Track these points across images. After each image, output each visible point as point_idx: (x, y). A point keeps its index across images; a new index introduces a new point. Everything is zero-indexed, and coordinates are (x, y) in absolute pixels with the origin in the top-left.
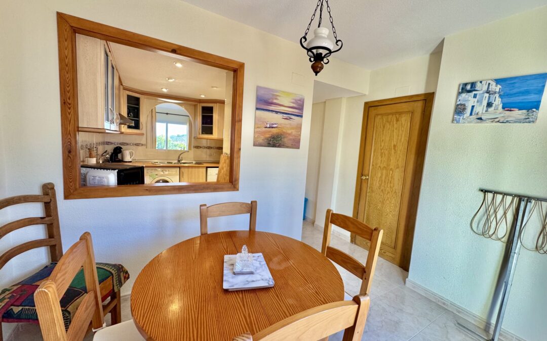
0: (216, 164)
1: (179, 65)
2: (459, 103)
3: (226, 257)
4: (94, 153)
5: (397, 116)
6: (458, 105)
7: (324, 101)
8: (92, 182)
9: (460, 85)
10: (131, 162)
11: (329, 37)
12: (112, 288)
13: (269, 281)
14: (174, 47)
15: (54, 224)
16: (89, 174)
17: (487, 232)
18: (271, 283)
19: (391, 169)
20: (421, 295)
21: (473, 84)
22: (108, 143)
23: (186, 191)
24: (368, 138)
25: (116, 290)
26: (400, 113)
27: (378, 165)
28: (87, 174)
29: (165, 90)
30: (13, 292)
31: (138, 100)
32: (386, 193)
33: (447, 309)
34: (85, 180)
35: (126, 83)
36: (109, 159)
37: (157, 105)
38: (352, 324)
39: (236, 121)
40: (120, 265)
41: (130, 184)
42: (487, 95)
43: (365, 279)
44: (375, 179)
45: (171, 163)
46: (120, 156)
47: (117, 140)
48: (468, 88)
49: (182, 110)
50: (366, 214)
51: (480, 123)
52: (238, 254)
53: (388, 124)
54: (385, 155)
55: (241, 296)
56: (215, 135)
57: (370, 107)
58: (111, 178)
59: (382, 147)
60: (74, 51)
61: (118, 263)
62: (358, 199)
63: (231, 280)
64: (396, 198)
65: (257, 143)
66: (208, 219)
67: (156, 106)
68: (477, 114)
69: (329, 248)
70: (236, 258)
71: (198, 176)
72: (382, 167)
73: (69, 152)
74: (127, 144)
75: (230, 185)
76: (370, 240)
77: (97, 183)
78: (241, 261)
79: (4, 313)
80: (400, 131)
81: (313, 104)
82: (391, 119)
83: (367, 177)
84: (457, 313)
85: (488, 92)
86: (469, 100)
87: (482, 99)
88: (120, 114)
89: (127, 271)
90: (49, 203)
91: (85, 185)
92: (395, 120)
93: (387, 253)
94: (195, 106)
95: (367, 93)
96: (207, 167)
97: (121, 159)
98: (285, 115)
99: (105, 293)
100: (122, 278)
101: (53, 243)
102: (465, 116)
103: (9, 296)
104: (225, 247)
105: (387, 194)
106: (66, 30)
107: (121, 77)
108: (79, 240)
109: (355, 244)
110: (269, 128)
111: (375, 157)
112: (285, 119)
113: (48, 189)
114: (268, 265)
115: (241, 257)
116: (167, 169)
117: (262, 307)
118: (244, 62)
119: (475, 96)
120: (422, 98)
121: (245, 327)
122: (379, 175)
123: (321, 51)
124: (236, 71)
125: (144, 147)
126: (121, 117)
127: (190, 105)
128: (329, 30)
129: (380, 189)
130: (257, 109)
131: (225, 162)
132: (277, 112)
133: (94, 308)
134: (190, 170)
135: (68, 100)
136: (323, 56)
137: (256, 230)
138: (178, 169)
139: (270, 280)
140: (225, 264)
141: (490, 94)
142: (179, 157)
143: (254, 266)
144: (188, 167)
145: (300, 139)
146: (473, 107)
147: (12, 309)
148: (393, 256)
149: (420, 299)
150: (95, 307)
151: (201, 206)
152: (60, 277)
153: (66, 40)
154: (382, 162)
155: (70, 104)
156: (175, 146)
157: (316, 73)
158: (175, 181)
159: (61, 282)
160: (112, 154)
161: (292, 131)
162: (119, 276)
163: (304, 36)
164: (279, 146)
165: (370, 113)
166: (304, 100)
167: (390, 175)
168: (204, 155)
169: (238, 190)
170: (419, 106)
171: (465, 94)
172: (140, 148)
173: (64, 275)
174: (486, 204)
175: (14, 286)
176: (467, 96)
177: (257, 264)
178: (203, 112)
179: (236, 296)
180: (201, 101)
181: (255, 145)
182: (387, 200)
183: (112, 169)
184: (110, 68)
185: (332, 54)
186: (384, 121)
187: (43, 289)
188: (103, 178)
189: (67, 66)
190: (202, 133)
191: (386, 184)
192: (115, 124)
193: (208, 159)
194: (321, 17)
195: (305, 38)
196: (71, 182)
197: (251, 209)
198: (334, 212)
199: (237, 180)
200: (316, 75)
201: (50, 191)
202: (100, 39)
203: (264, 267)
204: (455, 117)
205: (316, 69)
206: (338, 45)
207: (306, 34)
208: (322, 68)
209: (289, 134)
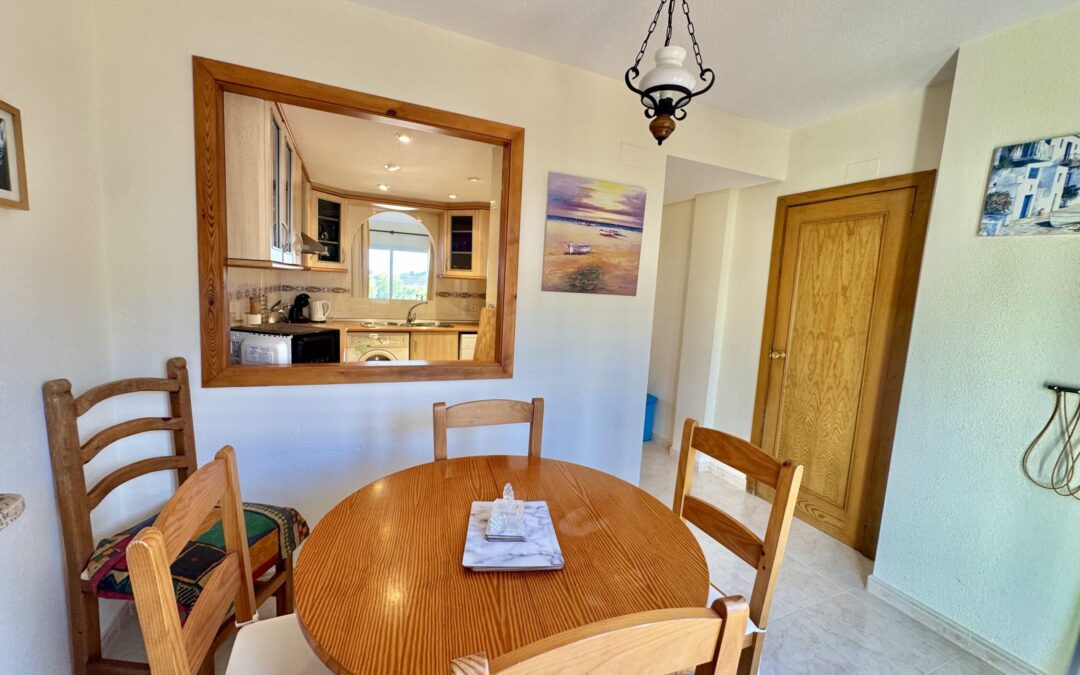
0: (472, 326)
1: (405, 139)
2: (993, 190)
3: (476, 506)
4: (259, 306)
5: (851, 224)
6: (991, 195)
7: (693, 197)
8: (249, 357)
9: (995, 151)
10: (324, 322)
11: (686, 65)
12: (277, 551)
13: (553, 557)
14: (391, 106)
15: (184, 431)
16: (245, 343)
17: (1065, 483)
18: (557, 562)
19: (837, 339)
20: (901, 613)
21: (1029, 148)
22: (286, 288)
23: (412, 377)
24: (785, 271)
25: (284, 555)
26: (858, 218)
27: (807, 330)
28: (243, 341)
29: (383, 188)
30: (116, 546)
31: (336, 207)
32: (825, 388)
33: (963, 650)
34: (238, 352)
35: (317, 178)
36: (287, 316)
37: (370, 216)
38: (708, 659)
39: (508, 241)
40: (294, 510)
41: (314, 362)
42: (1064, 170)
43: (764, 568)
44: (802, 358)
45: (396, 324)
46: (305, 311)
47: (302, 282)
48: (1015, 157)
49: (416, 224)
50: (779, 433)
51: (1047, 233)
52: (498, 501)
53: (830, 241)
54: (822, 309)
55: (495, 582)
56: (475, 272)
57: (789, 208)
58: (281, 350)
59: (815, 292)
60: (220, 123)
61: (288, 506)
62: (762, 400)
63: (479, 550)
64: (846, 400)
65: (550, 285)
66: (448, 430)
67: (370, 219)
68: (1039, 213)
69: (688, 499)
70: (491, 509)
71: (444, 350)
72: (816, 335)
73: (211, 301)
74: (319, 290)
75: (495, 367)
76: (775, 486)
77: (257, 359)
78: (501, 514)
79: (101, 581)
80: (858, 256)
81: (665, 206)
82: (837, 231)
83: (783, 355)
84: (990, 662)
85: (1066, 163)
86: (1019, 183)
87: (1052, 180)
88: (304, 236)
89: (305, 522)
90: (178, 392)
91: (239, 363)
92: (845, 235)
93: (827, 519)
94: (440, 216)
95: (783, 177)
96: (461, 333)
97: (307, 316)
98: (604, 228)
99: (264, 559)
100: (296, 535)
101: (182, 465)
102: (1009, 219)
103: (109, 552)
104: (477, 486)
105: (827, 391)
106: (207, 88)
107: (306, 165)
108: (213, 459)
109: (757, 494)
110: (574, 254)
111: (800, 313)
112: (606, 235)
113: (176, 368)
114: (555, 527)
115: (501, 506)
116: (387, 336)
117: (534, 606)
118: (523, 127)
119: (1033, 174)
120: (908, 183)
121: (496, 644)
122: (811, 350)
123: (669, 94)
124: (508, 143)
125: (347, 295)
126: (305, 239)
127: (432, 214)
128: (686, 49)
129: (810, 380)
130: (549, 217)
131: (489, 323)
132: (589, 223)
133: (238, 584)
134: (429, 337)
135: (210, 212)
136: (674, 103)
137: (543, 456)
138: (407, 336)
139: (556, 556)
140: (471, 518)
141: (1071, 168)
142: (410, 313)
143: (526, 525)
144: (426, 332)
145: (637, 276)
146: (1028, 198)
147: (112, 575)
148: (840, 524)
149: (899, 622)
150: (240, 581)
151: (435, 405)
152: (173, 523)
153: (207, 105)
154: (817, 323)
155: (212, 218)
156: (409, 293)
157: (660, 139)
158: (400, 358)
159: (174, 532)
160: (293, 307)
161: (621, 259)
162: (291, 530)
163: (633, 65)
164: (594, 290)
165: (789, 219)
166: (645, 196)
167: (834, 352)
168: (457, 309)
169: (511, 376)
170: (900, 202)
171: (1010, 169)
172: (340, 296)
173: (179, 520)
174: (1060, 417)
175: (119, 535)
176: (1013, 175)
177: (533, 522)
178: (453, 228)
179: (486, 582)
180: (450, 206)
181: (545, 288)
182: (827, 403)
183: (283, 335)
184: (284, 150)
185: (693, 98)
186: (821, 237)
187: (141, 542)
188: (268, 350)
189: (208, 150)
190: (453, 268)
191: (826, 371)
192: (294, 252)
193: (464, 316)
194: (670, 26)
195: (635, 69)
196: (212, 357)
197: (533, 413)
198: (700, 426)
199: (510, 357)
200: (660, 143)
201: (178, 372)
202: (265, 99)
203: (546, 530)
204: (984, 221)
205: (660, 133)
206: (704, 80)
207: (638, 62)
208: (673, 130)
209: (616, 267)
